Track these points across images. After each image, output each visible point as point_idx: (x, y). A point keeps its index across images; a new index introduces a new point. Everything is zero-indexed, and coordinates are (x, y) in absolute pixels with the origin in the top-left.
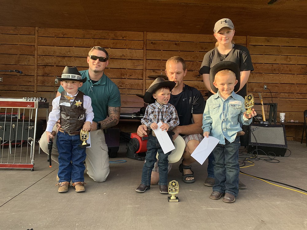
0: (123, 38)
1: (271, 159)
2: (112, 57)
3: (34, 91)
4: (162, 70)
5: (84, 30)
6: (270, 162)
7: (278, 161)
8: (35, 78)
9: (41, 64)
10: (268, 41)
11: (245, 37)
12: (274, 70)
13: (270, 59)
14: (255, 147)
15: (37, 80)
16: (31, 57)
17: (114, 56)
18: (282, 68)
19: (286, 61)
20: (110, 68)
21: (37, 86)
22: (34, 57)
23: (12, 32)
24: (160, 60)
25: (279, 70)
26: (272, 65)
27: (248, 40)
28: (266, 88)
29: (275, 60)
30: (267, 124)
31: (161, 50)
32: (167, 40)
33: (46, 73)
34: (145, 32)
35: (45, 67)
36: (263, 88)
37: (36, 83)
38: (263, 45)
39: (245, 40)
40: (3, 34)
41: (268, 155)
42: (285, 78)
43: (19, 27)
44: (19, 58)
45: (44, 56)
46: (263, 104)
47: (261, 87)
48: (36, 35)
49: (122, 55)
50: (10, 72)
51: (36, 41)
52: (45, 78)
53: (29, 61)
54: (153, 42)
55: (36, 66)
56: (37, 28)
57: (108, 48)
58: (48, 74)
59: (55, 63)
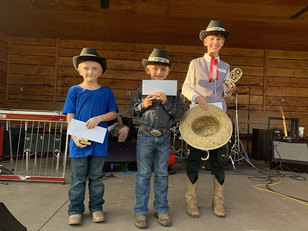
0: (141, 50)
1: (297, 176)
2: (130, 69)
3: (53, 101)
4: (180, 82)
5: (103, 42)
6: (295, 179)
7: (304, 179)
8: (55, 88)
9: (60, 75)
10: (286, 55)
11: (263, 51)
12: (292, 83)
13: (288, 73)
14: (279, 163)
15: (56, 90)
16: (52, 68)
17: (133, 67)
18: (300, 82)
19: (304, 75)
20: (129, 80)
21: (56, 96)
22: (54, 68)
23: (34, 43)
24: (178, 72)
25: (297, 83)
26: (290, 79)
27: (265, 54)
28: (284, 102)
29: (294, 74)
30: (290, 140)
31: (178, 63)
32: (185, 52)
33: (65, 84)
34: (163, 45)
35: (65, 78)
36: (281, 101)
37: (55, 93)
38: (281, 59)
39: (263, 53)
40: (25, 45)
41: (292, 172)
42: (303, 91)
43: (41, 39)
44: (40, 69)
45: (64, 67)
46: (284, 119)
47: (279, 100)
48: (57, 46)
49: (140, 67)
50: (42, 85)
51: (57, 52)
52: (65, 88)
53: (49, 71)
54: (171, 54)
55: (56, 77)
56: (58, 40)
57: (127, 60)
58: (67, 85)
59: (74, 74)
